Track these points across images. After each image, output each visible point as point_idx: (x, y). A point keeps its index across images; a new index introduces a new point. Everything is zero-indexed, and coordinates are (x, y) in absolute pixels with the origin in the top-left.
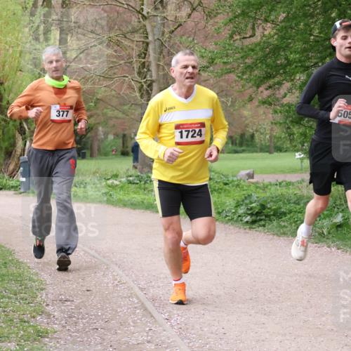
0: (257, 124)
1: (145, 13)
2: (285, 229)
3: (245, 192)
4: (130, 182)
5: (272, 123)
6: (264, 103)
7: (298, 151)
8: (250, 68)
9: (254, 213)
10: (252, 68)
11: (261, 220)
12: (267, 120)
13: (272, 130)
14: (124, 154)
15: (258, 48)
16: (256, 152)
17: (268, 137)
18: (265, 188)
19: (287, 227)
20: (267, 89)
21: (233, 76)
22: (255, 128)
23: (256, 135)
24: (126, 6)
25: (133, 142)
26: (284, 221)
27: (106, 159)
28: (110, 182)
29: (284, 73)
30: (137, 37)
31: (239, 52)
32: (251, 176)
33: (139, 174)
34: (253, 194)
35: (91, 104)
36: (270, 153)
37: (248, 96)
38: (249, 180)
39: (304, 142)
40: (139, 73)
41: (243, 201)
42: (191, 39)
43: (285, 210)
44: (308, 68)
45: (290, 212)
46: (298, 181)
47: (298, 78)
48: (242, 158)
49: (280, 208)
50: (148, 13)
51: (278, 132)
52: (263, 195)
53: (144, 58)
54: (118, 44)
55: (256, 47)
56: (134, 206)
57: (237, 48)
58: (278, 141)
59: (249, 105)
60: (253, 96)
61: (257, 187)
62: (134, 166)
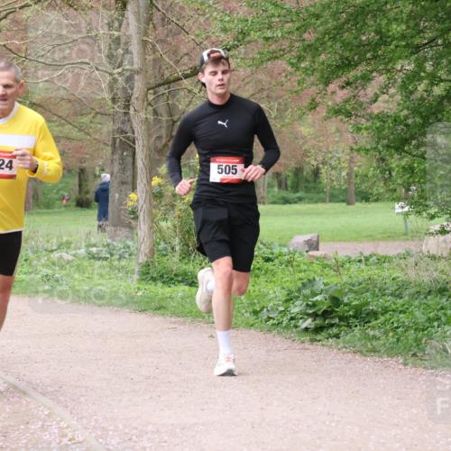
0: (324, 150)
2: (375, 343)
3: (302, 275)
4: (93, 257)
5: (352, 149)
6: (338, 112)
7: (398, 200)
8: (312, 49)
9: (320, 313)
10: (317, 49)
11: (332, 325)
12: (342, 145)
13: (351, 161)
14: (82, 204)
15: (326, 14)
16: (323, 201)
17: (344, 174)
18: (339, 267)
19: (379, 339)
20: (343, 87)
21: (282, 64)
22: (320, 158)
23: (323, 170)
25: (99, 182)
26: (373, 328)
27: (48, 213)
28: (55, 256)
29: (374, 57)
31: (292, 21)
32: (313, 245)
33: (109, 241)
34: (317, 279)
36: (349, 203)
37: (309, 101)
38: (310, 253)
39: (409, 185)
40: (110, 57)
41: (299, 290)
43: (375, 308)
44: (418, 48)
45: (385, 311)
46: (398, 255)
47: (399, 68)
48: (298, 213)
49: (368, 304)
51: (364, 165)
52: (335, 280)
53: (119, 29)
55: (323, 11)
56: (100, 299)
57: (289, 11)
58: (363, 181)
59: (310, 116)
60: (318, 100)
61: (325, 266)
62: (100, 226)
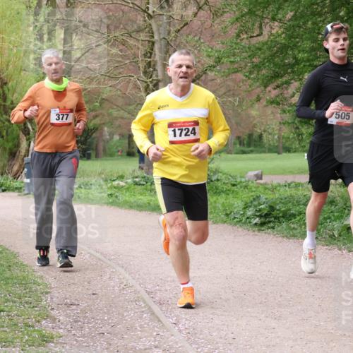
0: (265, 123)
1: (150, 12)
2: (294, 232)
3: (253, 194)
4: (136, 184)
5: (280, 123)
6: (272, 103)
8: (257, 67)
9: (263, 214)
10: (260, 67)
11: (270, 222)
12: (275, 120)
13: (280, 130)
14: (130, 154)
15: (265, 47)
16: (265, 152)
17: (276, 137)
18: (274, 189)
19: (296, 229)
20: (275, 89)
21: (240, 76)
22: (262, 129)
23: (265, 135)
24: (131, 5)
26: (293, 223)
27: (112, 160)
28: (115, 183)
29: (293, 72)
30: (142, 36)
31: (246, 52)
32: (259, 177)
33: (145, 175)
34: (261, 196)
35: (96, 104)
36: (279, 153)
37: (256, 96)
38: (258, 181)
40: (145, 73)
41: (251, 202)
42: (197, 38)
43: (294, 212)
45: (300, 214)
48: (251, 159)
49: (290, 210)
50: (154, 12)
51: (287, 132)
52: (271, 196)
53: (150, 57)
54: (124, 43)
55: (263, 46)
56: (140, 207)
57: (244, 47)
58: (286, 141)
59: (257, 105)
60: (261, 96)
61: (266, 189)
62: (140, 167)
